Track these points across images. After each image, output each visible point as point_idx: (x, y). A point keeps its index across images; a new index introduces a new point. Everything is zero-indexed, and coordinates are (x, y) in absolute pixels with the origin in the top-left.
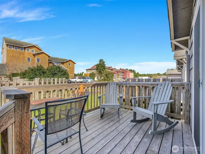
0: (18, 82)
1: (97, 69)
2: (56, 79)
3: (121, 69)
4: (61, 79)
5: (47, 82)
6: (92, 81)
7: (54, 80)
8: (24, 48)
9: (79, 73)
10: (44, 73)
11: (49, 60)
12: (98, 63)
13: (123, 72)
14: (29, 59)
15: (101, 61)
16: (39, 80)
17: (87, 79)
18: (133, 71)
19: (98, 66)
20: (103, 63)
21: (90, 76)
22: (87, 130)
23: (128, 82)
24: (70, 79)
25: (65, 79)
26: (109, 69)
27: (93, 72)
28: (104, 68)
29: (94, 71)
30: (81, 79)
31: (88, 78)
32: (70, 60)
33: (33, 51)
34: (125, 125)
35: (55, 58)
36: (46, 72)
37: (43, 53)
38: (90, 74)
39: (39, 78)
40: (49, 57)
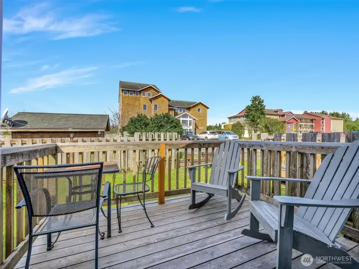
0: (115, 138)
1: (247, 116)
2: (162, 135)
3: (306, 113)
4: (171, 133)
5: (150, 139)
6: (236, 138)
7: (159, 136)
8: (140, 91)
9: (218, 125)
10: (146, 125)
11: (169, 106)
12: (250, 103)
13: (312, 120)
14: (145, 106)
15: (255, 99)
16: (140, 135)
17: (227, 135)
18: (344, 117)
19: (249, 109)
20: (259, 103)
21: (232, 130)
22: (153, 226)
23: (278, 140)
24: (198, 135)
25: (176, 134)
26: (276, 113)
27: (239, 122)
28: (263, 113)
29: (242, 120)
30: (216, 134)
31: (229, 133)
32: (200, 103)
33: (149, 95)
34: (229, 237)
35: (177, 102)
36: (148, 123)
37: (161, 95)
38: (234, 126)
39: (139, 133)
40: (169, 100)
